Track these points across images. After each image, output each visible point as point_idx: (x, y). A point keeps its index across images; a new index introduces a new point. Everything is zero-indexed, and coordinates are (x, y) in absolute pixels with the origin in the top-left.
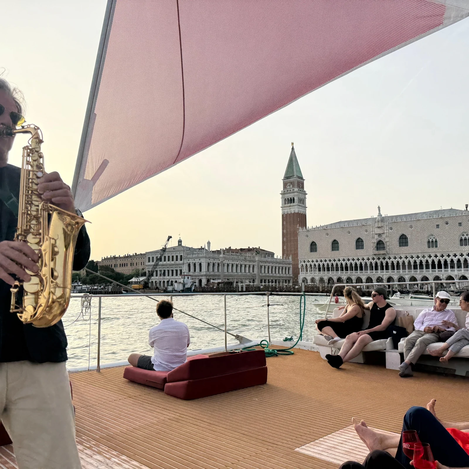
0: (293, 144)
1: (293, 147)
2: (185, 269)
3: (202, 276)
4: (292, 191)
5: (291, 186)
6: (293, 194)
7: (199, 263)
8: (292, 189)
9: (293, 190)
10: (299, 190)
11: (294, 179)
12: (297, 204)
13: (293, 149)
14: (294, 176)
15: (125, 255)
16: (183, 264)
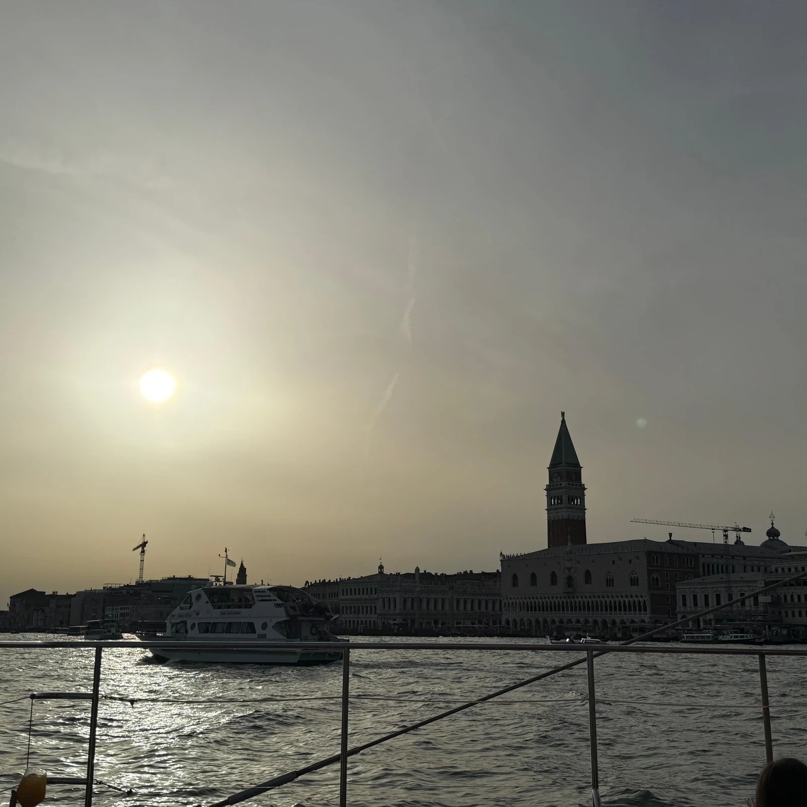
0: (563, 414)
1: (563, 419)
2: (379, 604)
3: (396, 615)
4: (559, 486)
5: (559, 479)
6: (560, 491)
7: (393, 599)
8: (559, 483)
9: (561, 484)
10: (569, 484)
11: (562, 468)
12: (565, 506)
13: (563, 422)
14: (562, 463)
15: (337, 580)
16: (378, 599)
